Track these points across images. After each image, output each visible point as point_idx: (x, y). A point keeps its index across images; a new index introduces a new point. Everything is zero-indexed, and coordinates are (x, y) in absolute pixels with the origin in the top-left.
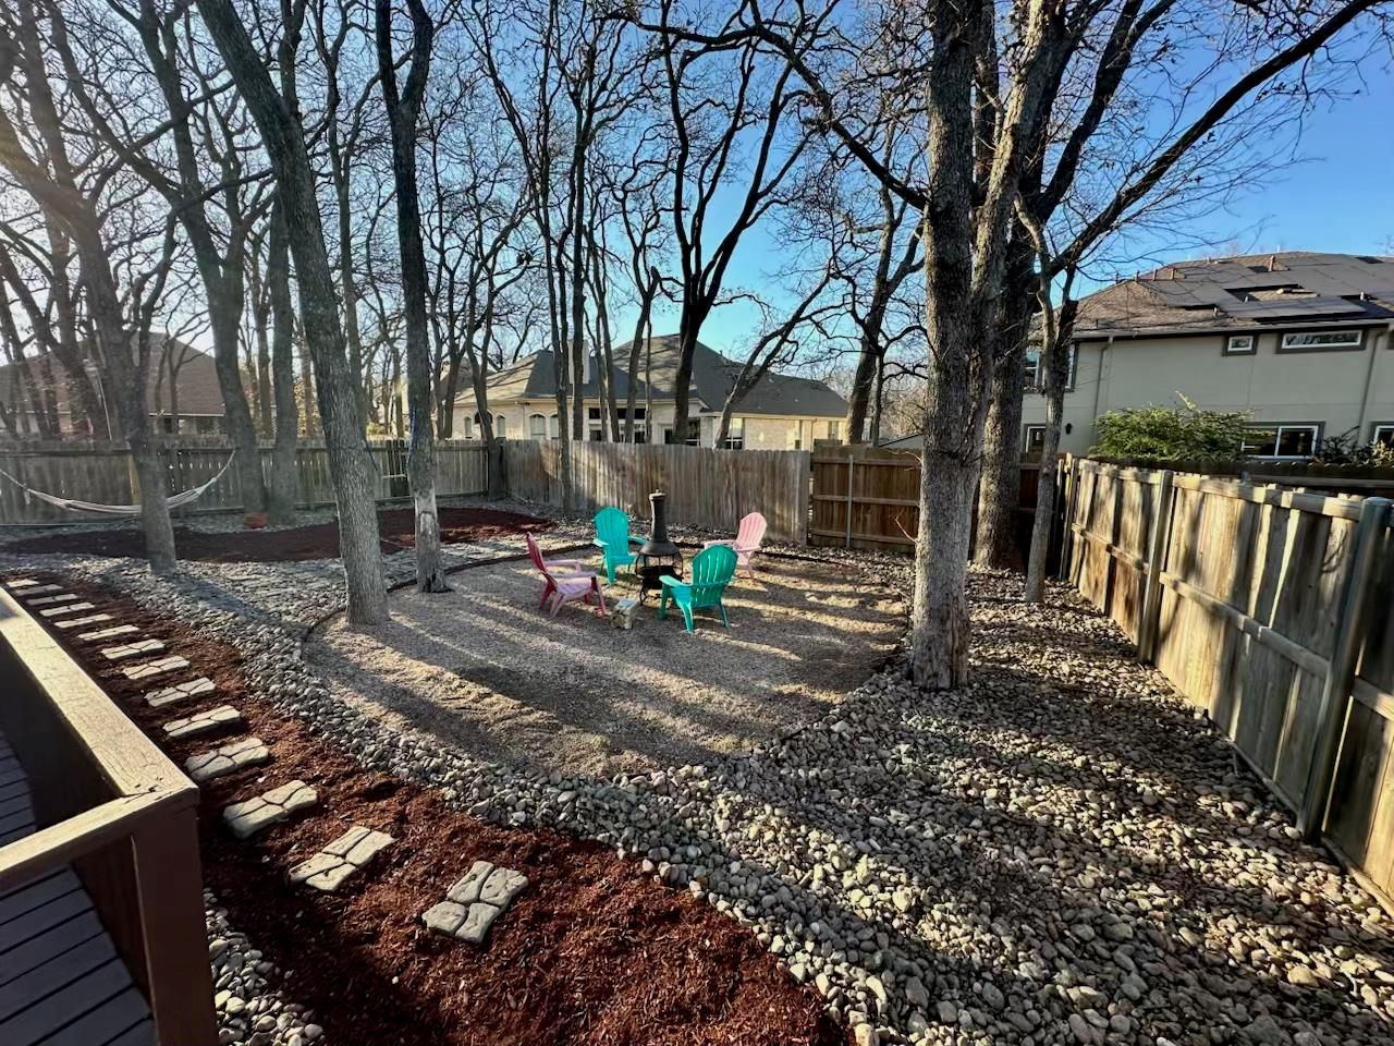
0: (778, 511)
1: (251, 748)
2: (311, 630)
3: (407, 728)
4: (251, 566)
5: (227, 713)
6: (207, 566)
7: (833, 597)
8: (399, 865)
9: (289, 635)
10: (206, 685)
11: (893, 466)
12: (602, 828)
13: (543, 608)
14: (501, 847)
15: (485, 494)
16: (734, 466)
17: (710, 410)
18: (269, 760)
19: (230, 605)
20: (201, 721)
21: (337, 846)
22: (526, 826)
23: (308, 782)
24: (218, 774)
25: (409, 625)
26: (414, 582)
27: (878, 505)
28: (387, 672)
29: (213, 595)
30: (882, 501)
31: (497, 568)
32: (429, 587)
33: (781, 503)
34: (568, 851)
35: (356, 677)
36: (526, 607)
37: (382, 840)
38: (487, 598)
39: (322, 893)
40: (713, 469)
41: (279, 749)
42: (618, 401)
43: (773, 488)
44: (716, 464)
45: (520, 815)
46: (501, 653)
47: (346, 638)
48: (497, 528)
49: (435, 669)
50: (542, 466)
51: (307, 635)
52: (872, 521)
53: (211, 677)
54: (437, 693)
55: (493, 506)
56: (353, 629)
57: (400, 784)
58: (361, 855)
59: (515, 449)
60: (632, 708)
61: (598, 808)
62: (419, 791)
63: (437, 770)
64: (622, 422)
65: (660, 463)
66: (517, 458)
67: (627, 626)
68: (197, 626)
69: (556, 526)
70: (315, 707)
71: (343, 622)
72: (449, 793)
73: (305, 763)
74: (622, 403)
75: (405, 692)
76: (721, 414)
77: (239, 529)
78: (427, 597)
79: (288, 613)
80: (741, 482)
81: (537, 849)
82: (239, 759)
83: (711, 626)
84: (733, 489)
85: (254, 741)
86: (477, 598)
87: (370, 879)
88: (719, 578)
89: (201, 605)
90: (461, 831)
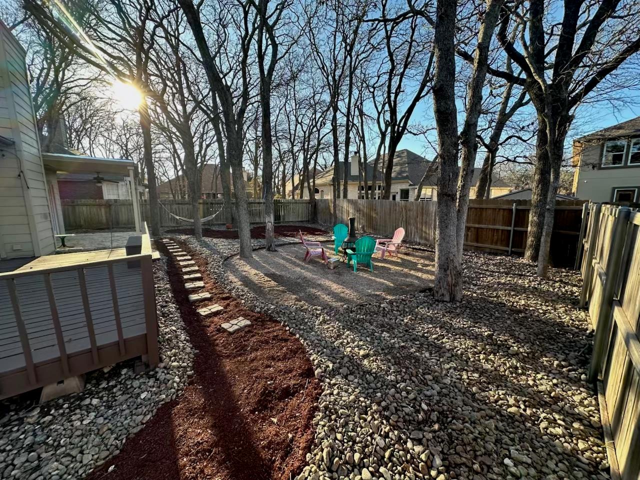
1: (201, 284)
2: (228, 258)
3: (241, 285)
4: (222, 239)
5: (199, 275)
6: (210, 239)
7: (431, 267)
8: (222, 314)
9: (221, 258)
10: (196, 268)
12: (280, 317)
13: (304, 260)
14: (249, 316)
15: (308, 221)
18: (204, 287)
19: (211, 249)
20: (192, 276)
21: (209, 307)
22: (259, 312)
23: (210, 293)
24: (191, 288)
25: (258, 260)
26: (265, 248)
28: (245, 271)
29: (207, 245)
31: (297, 246)
32: (269, 249)
34: (267, 321)
35: (235, 271)
36: (299, 259)
37: (221, 308)
38: (287, 255)
39: (202, 315)
41: (207, 285)
45: (258, 309)
46: (282, 270)
47: (238, 261)
48: (305, 233)
49: (257, 272)
50: (330, 210)
51: (227, 258)
53: (199, 267)
54: (255, 279)
55: (310, 226)
56: (240, 259)
57: (232, 297)
58: (214, 310)
59: (320, 203)
61: (281, 311)
62: (236, 300)
63: (242, 295)
65: (374, 208)
66: (321, 206)
67: (332, 268)
68: (201, 254)
69: (329, 233)
70: (219, 276)
71: (238, 257)
72: (243, 301)
73: (211, 289)
75: (246, 277)
77: (225, 229)
78: (268, 252)
79: (225, 253)
80: (408, 216)
81: (259, 318)
82: (196, 286)
84: (404, 219)
85: (202, 282)
86: (284, 254)
87: (214, 316)
88: (367, 251)
89: (204, 249)
90: (242, 310)
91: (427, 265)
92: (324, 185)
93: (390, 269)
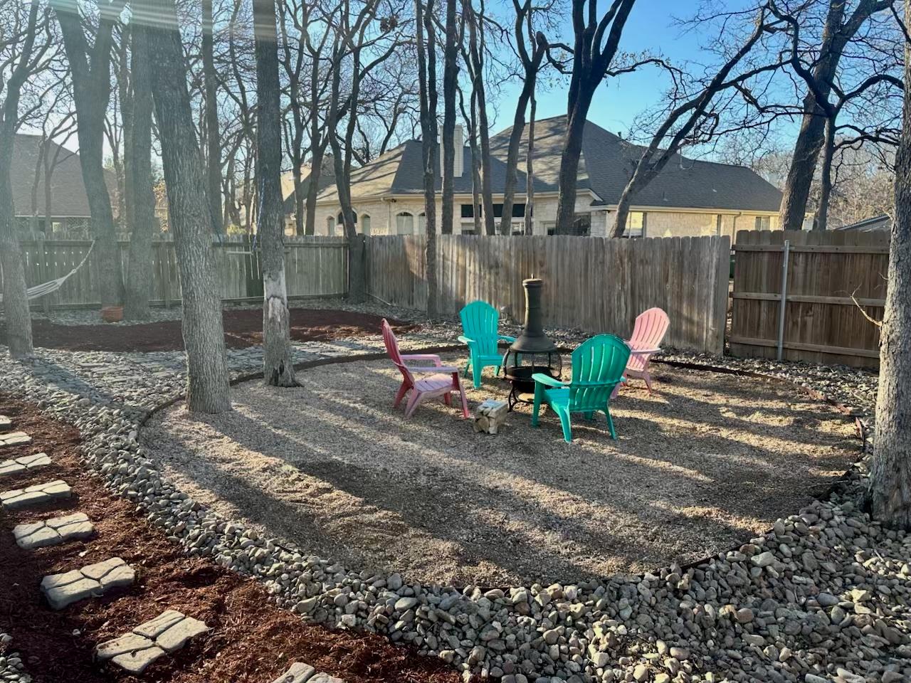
0: (685, 312)
1: (77, 523)
2: (150, 415)
3: (236, 516)
4: (102, 354)
5: (59, 487)
6: (60, 353)
7: (757, 414)
8: (211, 655)
9: (127, 417)
10: (43, 460)
11: (844, 254)
12: (445, 644)
13: (398, 407)
14: (325, 651)
15: (346, 296)
16: (630, 259)
17: (604, 203)
18: (92, 536)
19: (76, 388)
20: (34, 492)
21: (148, 627)
22: (355, 631)
23: (128, 560)
24: (42, 544)
25: (252, 416)
26: (260, 376)
27: (823, 305)
28: (223, 461)
29: (61, 378)
30: (829, 299)
31: (350, 366)
32: (276, 380)
33: (691, 304)
34: (402, 666)
35: (190, 463)
36: (379, 406)
37: (195, 627)
38: (337, 395)
39: (129, 673)
40: (603, 263)
41: (103, 526)
42: (495, 196)
43: (680, 285)
44: (608, 257)
45: (349, 619)
46: (345, 450)
47: (185, 425)
48: (355, 329)
49: (273, 461)
50: (407, 265)
51: (146, 419)
52: (814, 325)
53: (49, 453)
54: (273, 485)
55: (354, 309)
56: (191, 417)
57: (222, 572)
58: (172, 639)
59: (377, 245)
60: (494, 517)
61: (442, 620)
62: (241, 582)
63: (262, 561)
64: (498, 220)
65: (539, 258)
66: (380, 256)
67: (492, 430)
68: (44, 406)
69: (420, 328)
70: (143, 487)
71: (183, 409)
72: (273, 586)
73: (127, 542)
74: (498, 198)
75: (239, 481)
76: (617, 208)
77: (97, 322)
78: (274, 390)
79: (130, 398)
80: (638, 280)
81: (367, 658)
82: (64, 532)
83: (594, 436)
84: (628, 286)
85: (81, 516)
86: (327, 394)
87: (179, 666)
88: (604, 378)
89: (50, 387)
90: (284, 627)
91: (748, 411)
92: (371, 200)
93: (656, 427)
